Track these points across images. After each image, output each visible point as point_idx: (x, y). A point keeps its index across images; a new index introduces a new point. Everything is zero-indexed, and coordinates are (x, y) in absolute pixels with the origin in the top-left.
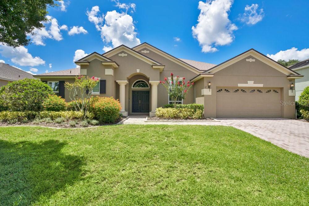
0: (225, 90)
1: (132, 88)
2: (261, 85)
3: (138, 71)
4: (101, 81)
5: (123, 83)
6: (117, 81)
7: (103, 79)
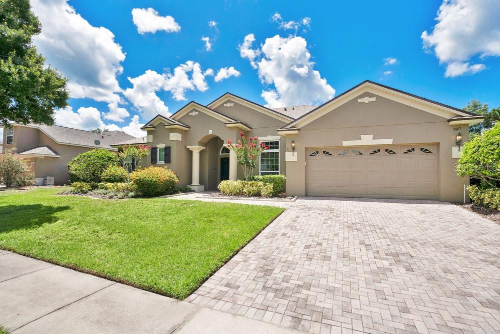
0: (324, 152)
1: (220, 154)
2: (389, 141)
3: (210, 132)
4: (166, 148)
5: (196, 150)
6: (188, 147)
7: (168, 146)
